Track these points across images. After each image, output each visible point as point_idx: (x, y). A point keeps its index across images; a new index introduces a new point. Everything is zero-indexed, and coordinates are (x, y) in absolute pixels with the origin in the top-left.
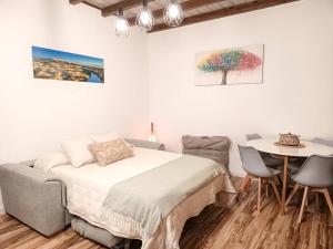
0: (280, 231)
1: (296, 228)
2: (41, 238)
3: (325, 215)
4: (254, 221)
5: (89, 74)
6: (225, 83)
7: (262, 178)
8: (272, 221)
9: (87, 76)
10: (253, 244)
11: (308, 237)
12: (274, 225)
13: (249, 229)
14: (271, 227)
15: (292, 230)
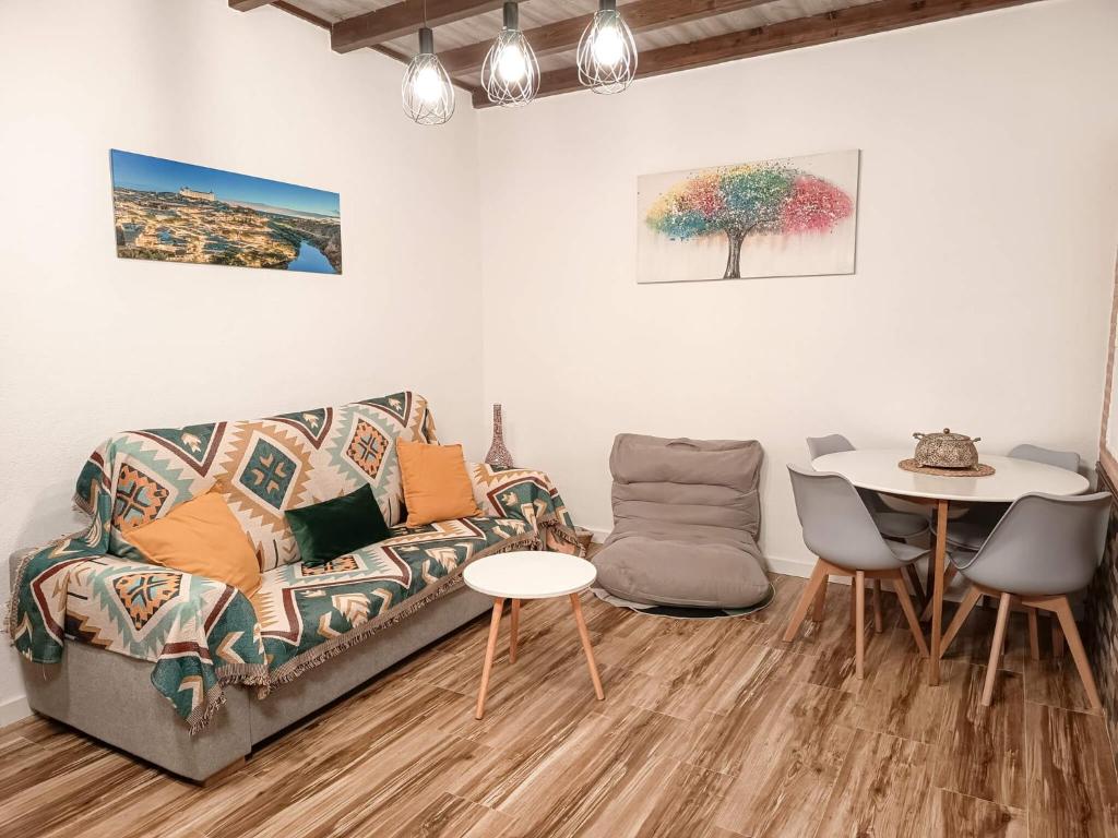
0: (931, 733)
1: (978, 722)
2: (175, 789)
3: (1058, 681)
4: (849, 705)
5: (296, 245)
6: (736, 275)
7: (868, 573)
8: (903, 703)
9: (288, 252)
10: (856, 773)
11: (1015, 746)
12: (913, 715)
13: (837, 729)
14: (902, 722)
15: (966, 726)
